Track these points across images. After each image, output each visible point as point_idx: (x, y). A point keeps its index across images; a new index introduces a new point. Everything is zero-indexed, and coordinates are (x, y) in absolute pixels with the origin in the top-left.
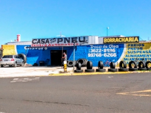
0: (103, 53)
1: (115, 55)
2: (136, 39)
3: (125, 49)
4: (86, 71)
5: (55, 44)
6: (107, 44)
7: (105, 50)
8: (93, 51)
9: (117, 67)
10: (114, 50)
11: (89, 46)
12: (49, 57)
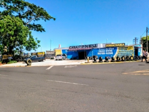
0: (105, 52)
1: (112, 53)
2: (123, 45)
3: (118, 50)
4: (99, 62)
5: (80, 48)
6: (108, 48)
7: (107, 51)
8: (100, 51)
9: (116, 59)
10: (111, 51)
11: (98, 49)
12: (78, 55)
